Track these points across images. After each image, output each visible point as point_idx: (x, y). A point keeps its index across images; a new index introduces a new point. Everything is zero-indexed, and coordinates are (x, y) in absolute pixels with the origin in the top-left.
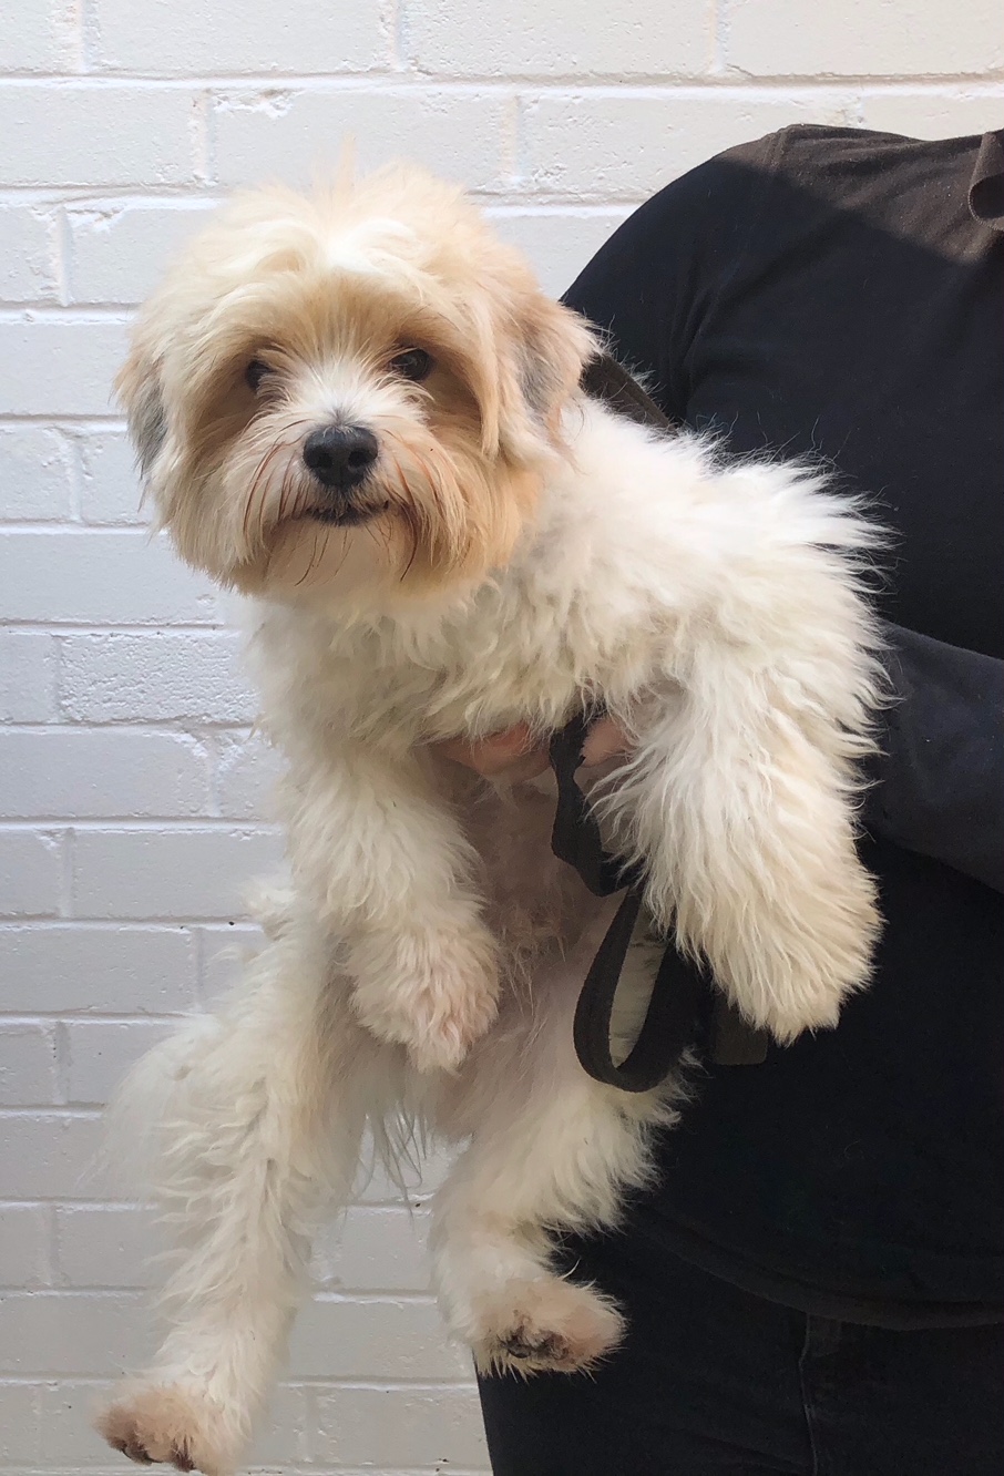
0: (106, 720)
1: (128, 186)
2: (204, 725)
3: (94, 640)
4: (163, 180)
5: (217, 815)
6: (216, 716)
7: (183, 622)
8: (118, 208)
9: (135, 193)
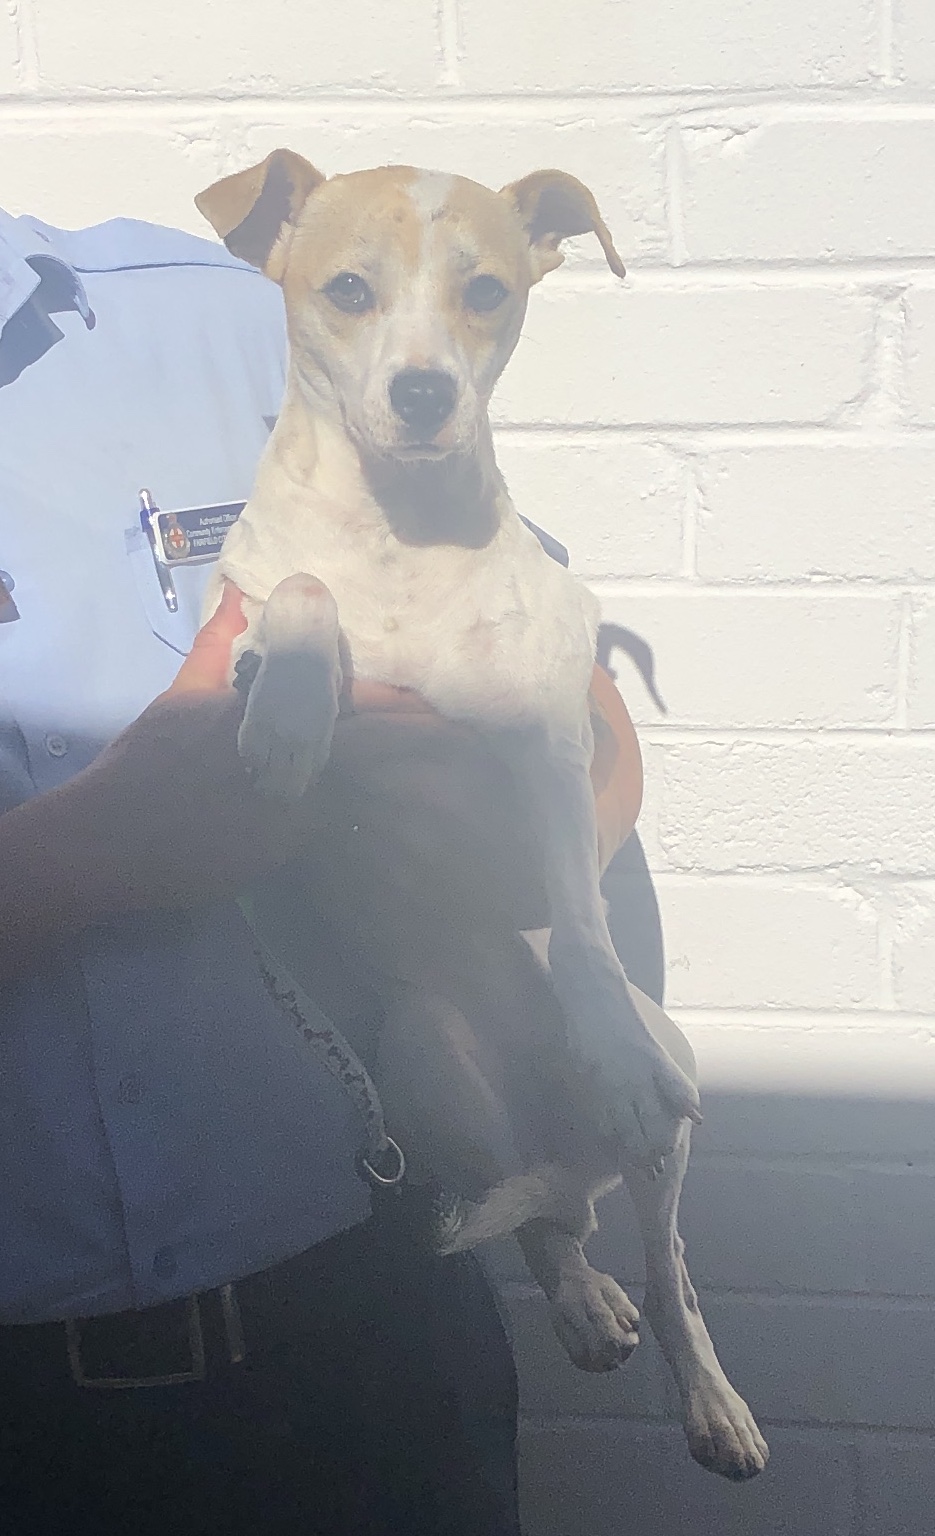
0: (729, 867)
1: (772, 88)
2: (875, 876)
3: (714, 748)
4: (822, 80)
5: (891, 1007)
6: (892, 863)
7: (842, 726)
8: (757, 122)
9: (780, 98)
